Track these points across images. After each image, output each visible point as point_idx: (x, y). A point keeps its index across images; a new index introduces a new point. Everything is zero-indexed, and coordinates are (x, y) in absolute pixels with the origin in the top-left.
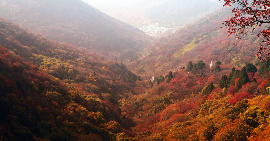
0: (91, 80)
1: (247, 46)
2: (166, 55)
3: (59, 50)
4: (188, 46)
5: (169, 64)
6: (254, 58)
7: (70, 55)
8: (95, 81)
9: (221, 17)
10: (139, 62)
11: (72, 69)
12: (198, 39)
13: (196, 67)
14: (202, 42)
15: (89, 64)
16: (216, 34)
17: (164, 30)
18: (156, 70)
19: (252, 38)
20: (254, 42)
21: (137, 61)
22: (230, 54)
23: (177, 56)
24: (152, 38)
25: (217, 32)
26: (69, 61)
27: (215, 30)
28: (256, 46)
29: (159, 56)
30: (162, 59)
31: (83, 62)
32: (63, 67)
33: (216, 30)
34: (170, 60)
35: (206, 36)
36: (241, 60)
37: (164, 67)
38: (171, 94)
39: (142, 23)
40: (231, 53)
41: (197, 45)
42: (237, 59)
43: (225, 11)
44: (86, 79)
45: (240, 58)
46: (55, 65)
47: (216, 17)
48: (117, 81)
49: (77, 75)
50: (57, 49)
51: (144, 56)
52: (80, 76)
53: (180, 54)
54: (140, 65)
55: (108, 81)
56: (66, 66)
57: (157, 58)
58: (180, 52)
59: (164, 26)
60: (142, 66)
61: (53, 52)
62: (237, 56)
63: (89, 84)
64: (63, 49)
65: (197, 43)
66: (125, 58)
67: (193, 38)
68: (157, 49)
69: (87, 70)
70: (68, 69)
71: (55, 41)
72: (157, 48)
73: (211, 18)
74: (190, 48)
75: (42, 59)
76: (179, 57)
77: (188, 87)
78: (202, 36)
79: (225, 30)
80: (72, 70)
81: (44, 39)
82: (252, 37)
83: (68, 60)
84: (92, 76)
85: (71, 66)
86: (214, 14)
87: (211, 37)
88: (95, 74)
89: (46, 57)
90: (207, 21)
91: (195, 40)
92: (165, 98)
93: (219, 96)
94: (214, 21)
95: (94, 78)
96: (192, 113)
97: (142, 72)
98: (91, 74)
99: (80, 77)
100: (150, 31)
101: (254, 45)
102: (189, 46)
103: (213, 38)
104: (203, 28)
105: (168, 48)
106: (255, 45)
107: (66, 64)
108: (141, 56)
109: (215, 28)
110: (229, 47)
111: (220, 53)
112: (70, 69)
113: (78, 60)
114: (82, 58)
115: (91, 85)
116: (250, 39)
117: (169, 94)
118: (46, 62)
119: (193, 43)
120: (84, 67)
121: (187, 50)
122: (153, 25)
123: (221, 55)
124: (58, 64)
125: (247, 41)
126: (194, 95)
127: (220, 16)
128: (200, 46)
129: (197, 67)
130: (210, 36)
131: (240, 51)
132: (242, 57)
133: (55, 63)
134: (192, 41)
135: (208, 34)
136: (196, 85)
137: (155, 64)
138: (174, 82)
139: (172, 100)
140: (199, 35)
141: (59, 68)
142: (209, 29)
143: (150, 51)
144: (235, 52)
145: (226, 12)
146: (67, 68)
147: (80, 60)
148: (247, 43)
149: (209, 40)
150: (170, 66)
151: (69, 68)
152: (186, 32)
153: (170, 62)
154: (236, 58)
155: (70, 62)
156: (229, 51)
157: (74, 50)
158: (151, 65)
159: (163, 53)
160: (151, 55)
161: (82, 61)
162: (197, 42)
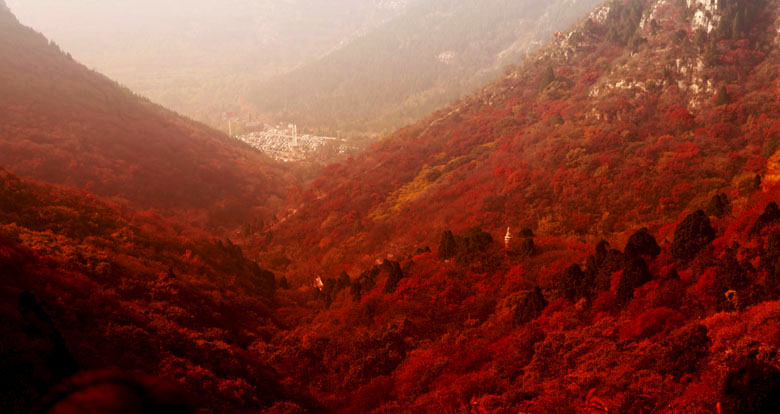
0: (163, 290)
1: (576, 186)
2: (350, 214)
3: (58, 207)
4: (408, 187)
5: (361, 238)
6: (601, 217)
7: (90, 222)
8: (174, 292)
9: (494, 105)
10: (271, 235)
11: (105, 261)
12: (435, 167)
13: (468, 245)
14: (450, 174)
15: (147, 245)
16: (485, 154)
17: (315, 142)
18: (325, 259)
19: (586, 163)
20: (596, 175)
21: (262, 234)
22: (534, 207)
23: (380, 217)
24: (285, 167)
25: (487, 149)
26: (91, 238)
27: (478, 142)
28: (601, 184)
29: (329, 219)
30: (338, 225)
31: (129, 240)
32: (81, 258)
33: (482, 143)
34: (361, 228)
35: (458, 158)
36: (565, 223)
37: (346, 248)
38: (407, 323)
39: (247, 125)
40: (534, 204)
41: (434, 184)
42: (553, 221)
43: (502, 89)
44: (149, 291)
45: (560, 218)
46: (57, 253)
47: (479, 107)
48: (229, 293)
49: (124, 280)
50: (53, 204)
51: (284, 219)
52: (131, 280)
53: (390, 212)
54: (274, 245)
55: (209, 292)
56: (88, 255)
57: (324, 224)
58: (388, 206)
59: (312, 133)
60: (279, 248)
61: (41, 215)
62: (551, 211)
63: (159, 305)
64: (68, 205)
65: (434, 180)
66: (221, 227)
67: (421, 165)
68: (319, 198)
69: (145, 263)
70: (95, 261)
71: (41, 183)
72: (321, 196)
73: (465, 111)
74: (414, 192)
75: (18, 235)
76: (386, 218)
77: (452, 300)
78: (447, 158)
79: (509, 143)
80: (107, 266)
81: (10, 176)
82: (590, 161)
83: (87, 235)
84: (165, 280)
85: (103, 254)
86: (474, 98)
87: (473, 161)
88: (172, 275)
89: (26, 229)
90: (457, 118)
91: (427, 171)
92: (390, 334)
93: (574, 320)
94: (475, 117)
95: (171, 286)
96: (502, 371)
97: (284, 266)
98: (162, 276)
99: (132, 284)
100: (274, 146)
101: (595, 182)
102: (413, 189)
103: (479, 164)
104: (444, 136)
105: (351, 196)
106: (598, 182)
107: (87, 248)
108: (275, 218)
109: (478, 139)
110: (529, 189)
111: (506, 205)
112: (102, 264)
113: (115, 235)
114: (124, 229)
115: (165, 307)
116: (584, 167)
117: (400, 321)
118: (30, 245)
119: (424, 179)
120: (137, 257)
121: (408, 198)
122: (279, 129)
123: (507, 211)
124: (65, 248)
125: (575, 170)
126: (474, 321)
127: (490, 103)
128: (444, 188)
129: (471, 246)
130: (469, 160)
131: (560, 198)
132: (567, 215)
133: (56, 248)
134: (417, 174)
135: (460, 155)
136: (474, 294)
137: (318, 242)
138: (409, 289)
139: (409, 339)
140: (437, 157)
141: (71, 261)
142: (464, 140)
143: (299, 205)
144: (545, 200)
145: (504, 93)
146: (91, 259)
147: (121, 236)
148: (576, 177)
149: (469, 169)
150: (364, 244)
151: (97, 260)
152: (399, 148)
153: (362, 235)
154: (549, 217)
155: (94, 242)
156: (530, 200)
157: (99, 207)
158: (307, 244)
159: (339, 210)
160: (303, 216)
161: (125, 238)
162: (432, 177)
